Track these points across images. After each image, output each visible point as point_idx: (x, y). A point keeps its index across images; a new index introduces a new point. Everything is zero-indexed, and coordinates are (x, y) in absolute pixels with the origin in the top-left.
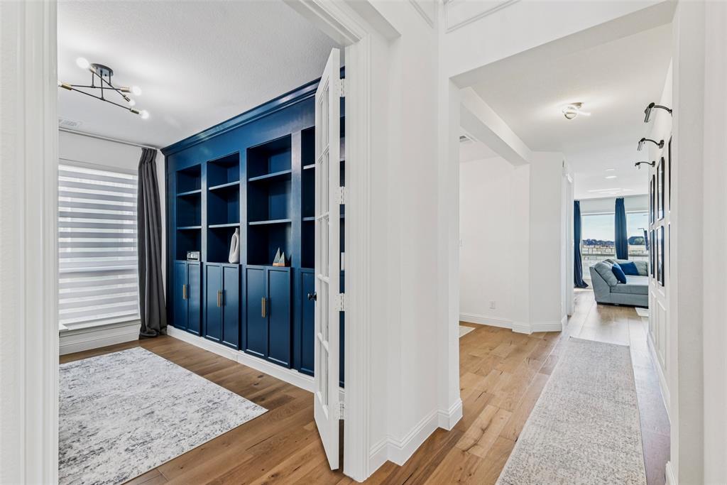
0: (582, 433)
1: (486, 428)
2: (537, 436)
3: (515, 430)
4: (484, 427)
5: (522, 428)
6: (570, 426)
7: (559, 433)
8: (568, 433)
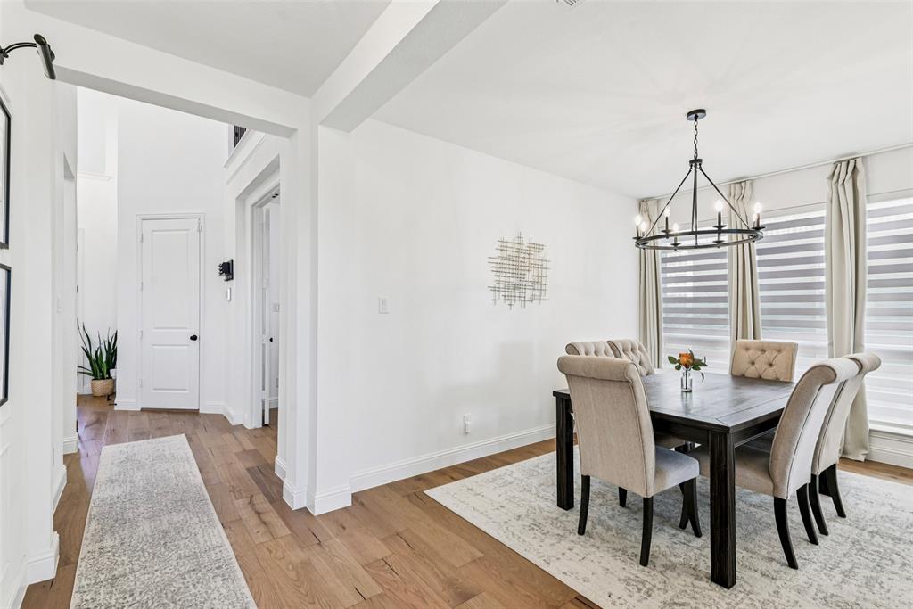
0: (157, 573)
1: (259, 516)
2: (206, 538)
3: (233, 531)
4: (261, 516)
5: (229, 537)
6: (176, 573)
7: (186, 556)
8: (174, 563)
